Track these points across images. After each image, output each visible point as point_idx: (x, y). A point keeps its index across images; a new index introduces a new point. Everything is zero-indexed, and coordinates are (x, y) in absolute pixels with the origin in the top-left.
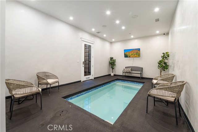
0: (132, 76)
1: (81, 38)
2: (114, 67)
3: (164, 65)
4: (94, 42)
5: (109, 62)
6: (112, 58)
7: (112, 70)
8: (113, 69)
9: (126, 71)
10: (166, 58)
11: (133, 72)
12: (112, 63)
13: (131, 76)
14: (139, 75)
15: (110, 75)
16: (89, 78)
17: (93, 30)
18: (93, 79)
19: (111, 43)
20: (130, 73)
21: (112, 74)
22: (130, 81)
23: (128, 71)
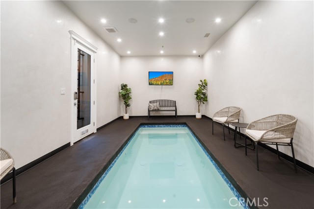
0: (161, 115)
1: (70, 32)
2: (130, 102)
3: (202, 96)
4: (97, 49)
5: (120, 93)
6: (124, 87)
7: (126, 107)
8: (127, 105)
9: (152, 109)
10: (204, 87)
11: (162, 109)
12: (125, 95)
13: (159, 115)
14: (173, 113)
15: (122, 117)
16: (87, 131)
17: (104, 21)
18: (95, 131)
19: (122, 57)
20: (158, 110)
21: (126, 117)
22: (163, 124)
23: (156, 108)
